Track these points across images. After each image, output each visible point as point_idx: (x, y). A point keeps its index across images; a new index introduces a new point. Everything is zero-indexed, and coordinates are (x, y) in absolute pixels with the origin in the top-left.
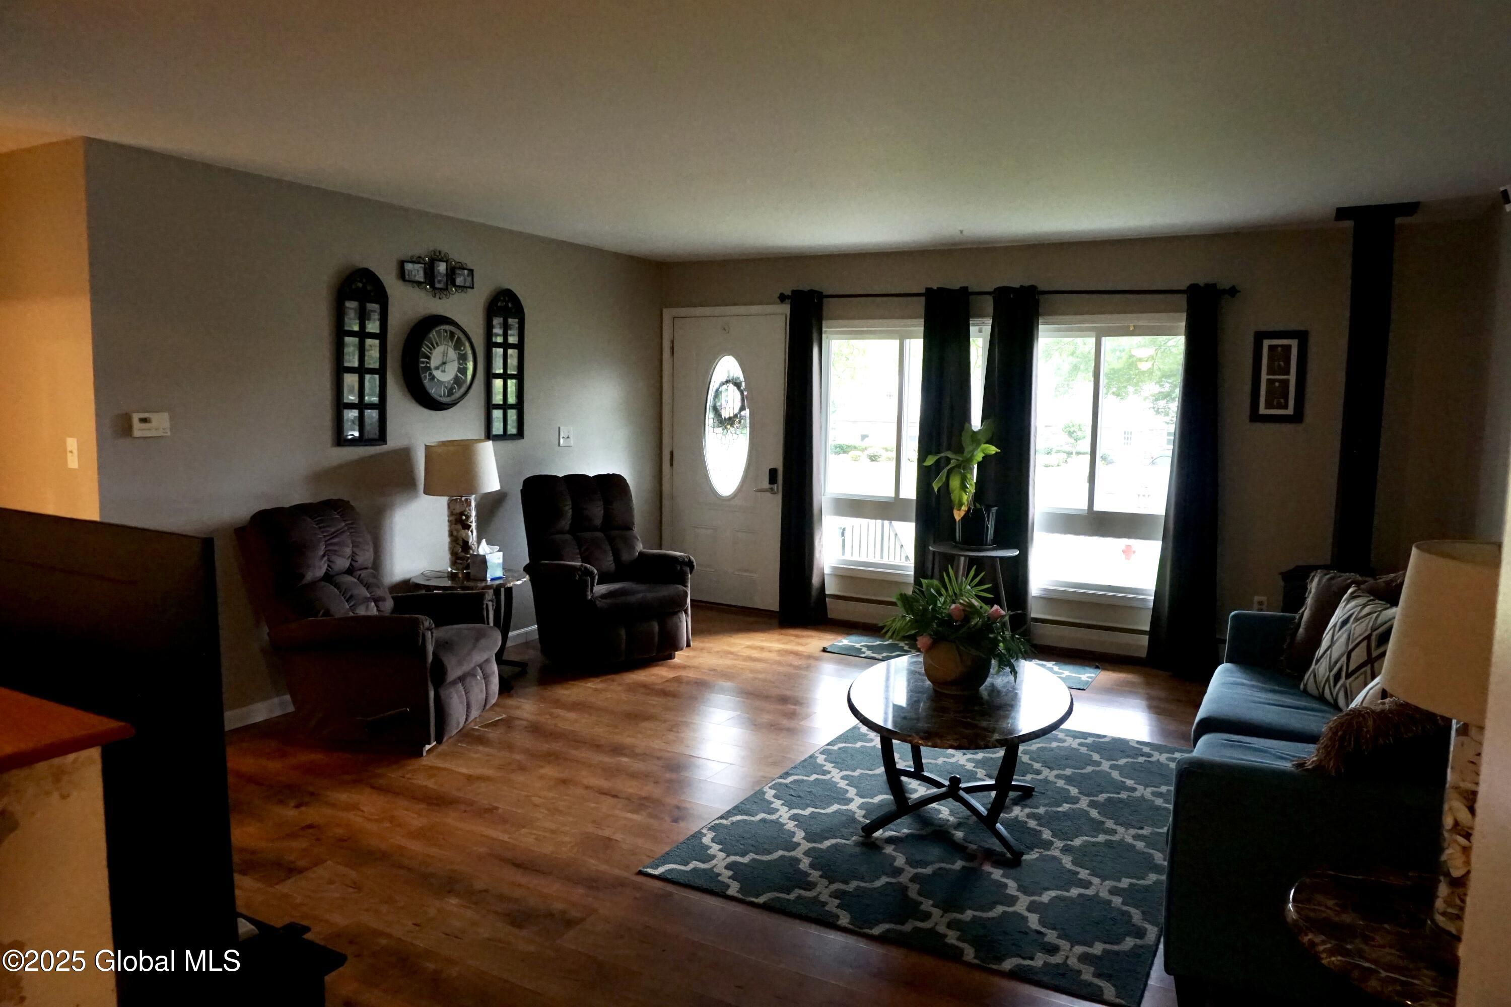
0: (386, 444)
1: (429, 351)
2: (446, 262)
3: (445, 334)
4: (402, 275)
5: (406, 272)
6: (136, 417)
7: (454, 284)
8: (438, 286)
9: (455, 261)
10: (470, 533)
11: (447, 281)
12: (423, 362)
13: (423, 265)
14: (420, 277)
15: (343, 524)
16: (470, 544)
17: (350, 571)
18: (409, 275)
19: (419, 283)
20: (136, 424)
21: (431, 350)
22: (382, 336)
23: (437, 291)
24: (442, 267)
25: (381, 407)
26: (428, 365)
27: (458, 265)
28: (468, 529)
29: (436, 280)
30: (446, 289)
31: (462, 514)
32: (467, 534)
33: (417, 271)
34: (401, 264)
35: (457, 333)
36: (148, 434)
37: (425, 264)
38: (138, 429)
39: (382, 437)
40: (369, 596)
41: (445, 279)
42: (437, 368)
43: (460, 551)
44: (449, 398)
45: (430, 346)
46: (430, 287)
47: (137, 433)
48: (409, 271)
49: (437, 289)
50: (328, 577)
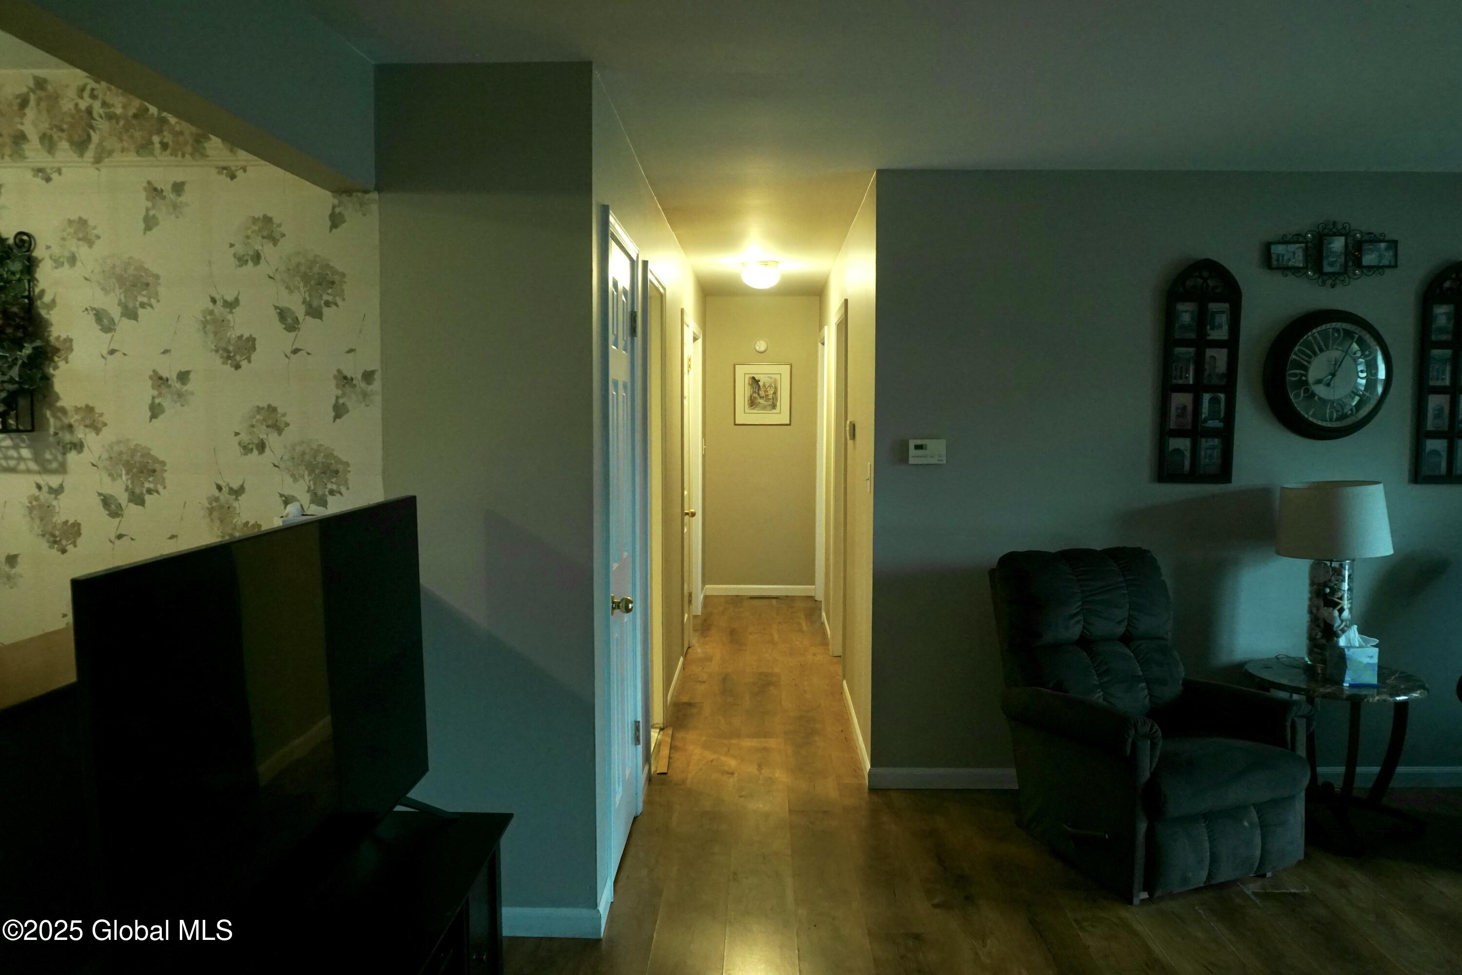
0: (1231, 482)
1: (1306, 359)
2: (1346, 235)
3: (1336, 335)
4: (1268, 261)
5: (1274, 257)
6: (912, 444)
7: (1358, 264)
8: (1327, 269)
9: (1361, 233)
10: (1336, 613)
11: (1346, 262)
12: (1295, 375)
13: (1303, 245)
14: (1298, 261)
15: (1121, 579)
16: (1335, 629)
17: (1126, 639)
18: (1278, 260)
19: (1295, 270)
20: (912, 451)
21: (1310, 357)
22: (1232, 344)
23: (1325, 278)
24: (1338, 244)
25: (1226, 435)
26: (1304, 378)
27: (1366, 237)
28: (1334, 607)
29: (1325, 263)
30: (1345, 272)
31: (1325, 585)
32: (1331, 614)
33: (1295, 255)
34: (1267, 249)
35: (1357, 331)
36: (925, 461)
37: (1307, 243)
38: (915, 457)
39: (1224, 473)
40: (1140, 673)
41: (1342, 260)
42: (1319, 382)
43: (1318, 637)
44: (1338, 423)
45: (1308, 352)
46: (1314, 272)
47: (912, 461)
48: (1278, 255)
49: (1327, 274)
50: (1085, 642)
